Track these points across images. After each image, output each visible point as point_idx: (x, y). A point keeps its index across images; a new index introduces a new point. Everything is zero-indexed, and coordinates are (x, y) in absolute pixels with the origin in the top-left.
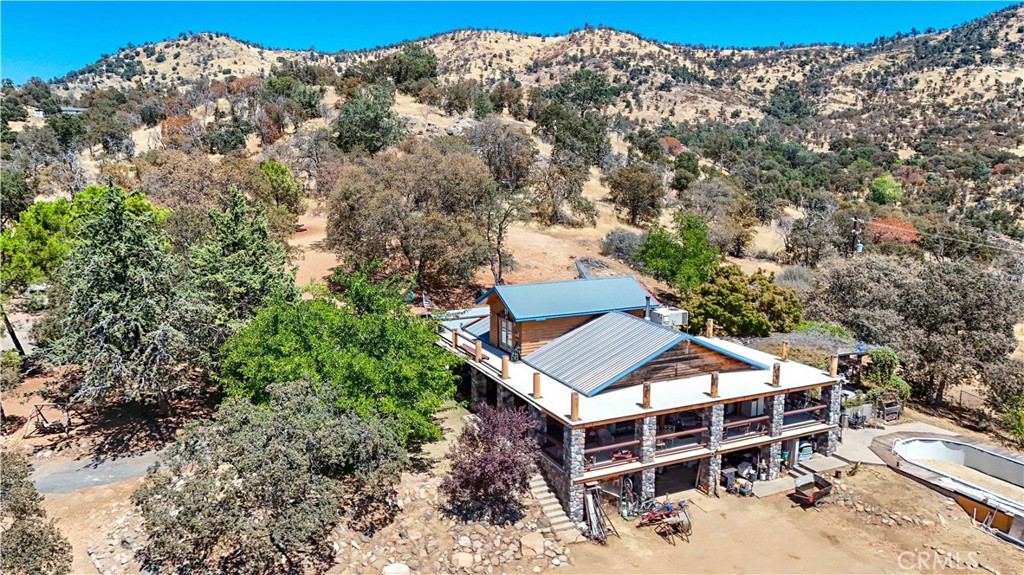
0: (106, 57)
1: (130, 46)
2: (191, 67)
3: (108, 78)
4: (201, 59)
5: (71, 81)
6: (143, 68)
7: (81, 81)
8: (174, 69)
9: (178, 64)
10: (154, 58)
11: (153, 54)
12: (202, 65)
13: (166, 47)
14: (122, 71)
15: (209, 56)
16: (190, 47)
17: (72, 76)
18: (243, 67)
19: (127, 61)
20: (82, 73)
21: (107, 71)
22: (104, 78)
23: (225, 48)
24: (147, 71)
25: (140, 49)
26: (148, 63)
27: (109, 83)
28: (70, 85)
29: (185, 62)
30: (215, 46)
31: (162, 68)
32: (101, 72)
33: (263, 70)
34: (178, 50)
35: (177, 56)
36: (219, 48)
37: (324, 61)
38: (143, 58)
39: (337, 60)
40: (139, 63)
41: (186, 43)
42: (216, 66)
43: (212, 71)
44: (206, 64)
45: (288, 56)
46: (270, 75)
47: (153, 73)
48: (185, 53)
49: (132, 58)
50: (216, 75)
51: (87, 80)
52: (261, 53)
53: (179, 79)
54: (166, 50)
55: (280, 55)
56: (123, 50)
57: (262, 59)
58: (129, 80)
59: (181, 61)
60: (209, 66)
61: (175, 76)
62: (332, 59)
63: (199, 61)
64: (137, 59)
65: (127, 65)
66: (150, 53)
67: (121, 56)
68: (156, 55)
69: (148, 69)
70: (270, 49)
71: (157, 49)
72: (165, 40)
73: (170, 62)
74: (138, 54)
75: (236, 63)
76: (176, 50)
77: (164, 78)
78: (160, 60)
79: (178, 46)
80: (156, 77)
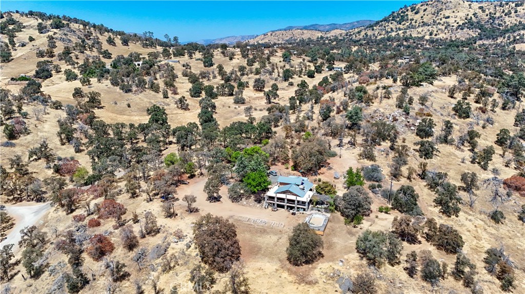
0: (393, 13)
1: (406, 7)
2: (430, 16)
3: (391, 23)
4: (436, 11)
5: (376, 26)
6: (408, 18)
7: (380, 26)
8: (422, 17)
9: (424, 15)
10: (414, 12)
11: (414, 10)
12: (436, 14)
13: (421, 6)
14: (398, 19)
15: (441, 9)
16: (433, 5)
17: (377, 23)
18: (456, 14)
19: (402, 14)
20: (381, 21)
21: (392, 20)
22: (390, 24)
23: (450, 4)
24: (409, 19)
25: (409, 8)
26: (410, 14)
27: (391, 26)
28: (375, 28)
29: (428, 13)
30: (445, 4)
31: (417, 17)
32: (389, 21)
33: (468, 15)
34: (427, 7)
35: (425, 10)
36: (447, 4)
37: (508, 6)
38: (409, 13)
39: (516, 5)
40: (407, 15)
41: (431, 3)
42: (442, 14)
43: (440, 17)
44: (438, 14)
45: (486, 5)
46: (471, 17)
47: (412, 20)
48: (429, 8)
49: (405, 12)
50: (441, 20)
51: (382, 25)
52: (470, 5)
53: (423, 22)
54: (421, 7)
55: (481, 5)
56: (401, 9)
57: (470, 8)
58: (400, 24)
59: (426, 13)
60: (439, 15)
61: (422, 21)
62: (514, 5)
63: (435, 12)
64: (407, 13)
65: (402, 16)
66: (413, 9)
67: (400, 12)
68: (415, 11)
69: (410, 17)
70: (477, 2)
71: (417, 7)
72: (422, 2)
73: (421, 13)
74: (407, 10)
75: (454, 12)
76: (425, 7)
77: (416, 22)
78: (416, 13)
79: (427, 5)
80: (413, 22)
